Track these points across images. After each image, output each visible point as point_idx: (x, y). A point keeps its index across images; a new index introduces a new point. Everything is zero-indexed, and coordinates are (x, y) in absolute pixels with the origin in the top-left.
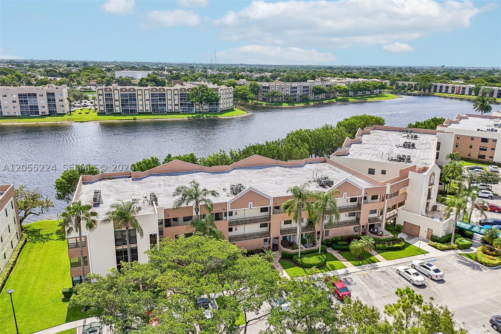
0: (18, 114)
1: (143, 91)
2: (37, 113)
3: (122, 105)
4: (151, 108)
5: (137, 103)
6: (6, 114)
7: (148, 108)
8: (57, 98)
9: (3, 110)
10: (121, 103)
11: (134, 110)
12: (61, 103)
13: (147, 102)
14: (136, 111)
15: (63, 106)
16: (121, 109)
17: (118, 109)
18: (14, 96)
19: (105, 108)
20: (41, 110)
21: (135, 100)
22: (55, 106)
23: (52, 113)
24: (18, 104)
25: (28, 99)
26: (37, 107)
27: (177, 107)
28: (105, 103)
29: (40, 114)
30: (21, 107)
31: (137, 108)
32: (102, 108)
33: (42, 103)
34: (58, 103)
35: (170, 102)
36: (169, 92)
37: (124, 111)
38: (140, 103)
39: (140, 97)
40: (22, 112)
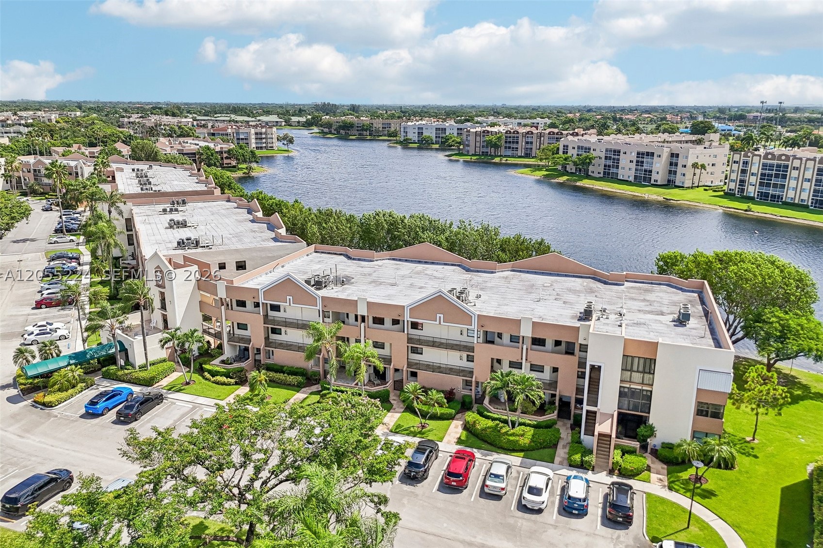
0: (632, 179)
1: (804, 162)
2: (650, 180)
3: (761, 184)
4: (811, 197)
5: (786, 184)
6: (621, 178)
7: (804, 196)
8: (681, 162)
9: (620, 171)
10: (759, 180)
11: (779, 196)
12: (684, 170)
13: (806, 185)
14: (782, 198)
15: (684, 175)
16: (757, 190)
17: (751, 191)
18: (633, 154)
19: (737, 186)
20: (654, 176)
21: (784, 177)
22: (675, 173)
23: (670, 184)
24: (634, 165)
25: (645, 160)
26: (651, 171)
28: (739, 177)
29: (652, 182)
30: (636, 170)
31: (785, 194)
32: (732, 186)
33: (659, 168)
34: (680, 170)
37: (761, 196)
38: (793, 184)
39: (795, 173)
40: (636, 177)
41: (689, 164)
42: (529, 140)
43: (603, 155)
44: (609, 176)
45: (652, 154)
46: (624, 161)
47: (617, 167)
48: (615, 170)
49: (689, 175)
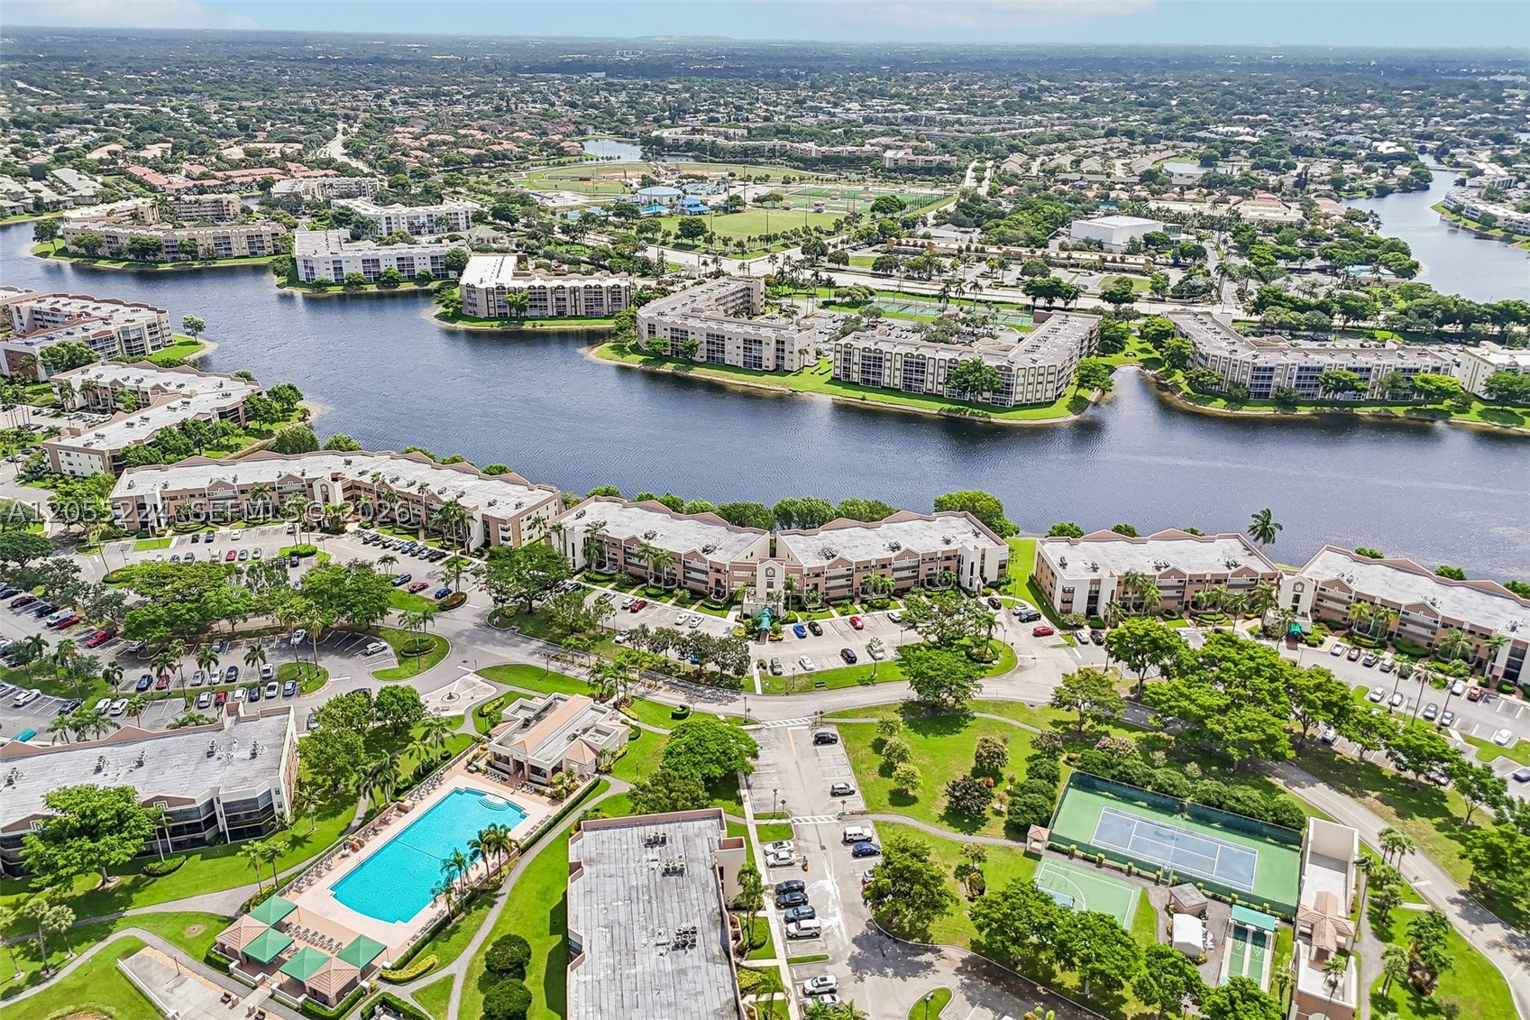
0: (741, 364)
1: (893, 356)
2: (760, 366)
3: (863, 372)
4: (902, 384)
5: (883, 372)
6: (729, 364)
7: (897, 381)
8: (787, 348)
9: (727, 357)
10: (860, 369)
11: (878, 382)
12: (791, 356)
13: (897, 373)
14: (880, 385)
15: (791, 360)
16: (860, 378)
17: (856, 377)
18: (739, 341)
19: (842, 372)
20: (765, 363)
21: (880, 366)
22: (783, 359)
23: (779, 370)
24: (741, 350)
25: (753, 347)
26: (762, 358)
27: (940, 388)
28: (843, 365)
29: (763, 368)
30: (745, 356)
31: (882, 380)
32: (838, 371)
33: (768, 354)
34: (786, 355)
35: (930, 378)
36: (932, 362)
37: (864, 383)
38: (887, 371)
39: (888, 364)
40: (745, 363)
41: (796, 351)
42: (561, 296)
43: (705, 340)
44: (715, 361)
45: (760, 342)
46: (729, 347)
47: (723, 352)
48: (720, 355)
49: (796, 360)
